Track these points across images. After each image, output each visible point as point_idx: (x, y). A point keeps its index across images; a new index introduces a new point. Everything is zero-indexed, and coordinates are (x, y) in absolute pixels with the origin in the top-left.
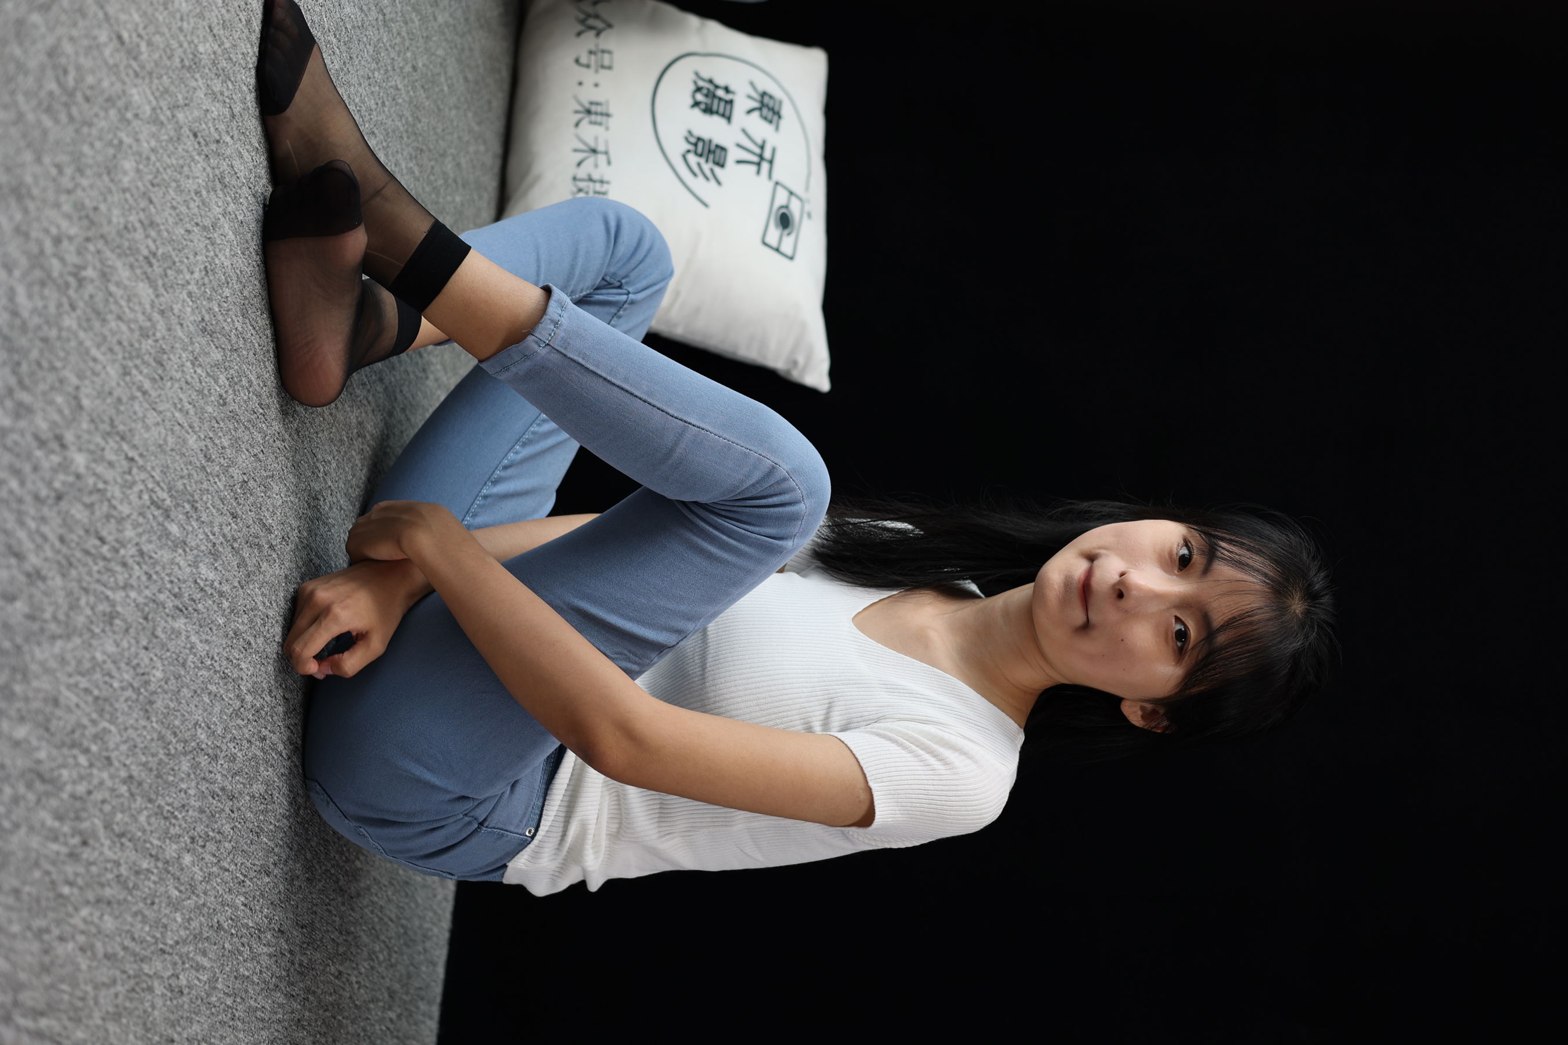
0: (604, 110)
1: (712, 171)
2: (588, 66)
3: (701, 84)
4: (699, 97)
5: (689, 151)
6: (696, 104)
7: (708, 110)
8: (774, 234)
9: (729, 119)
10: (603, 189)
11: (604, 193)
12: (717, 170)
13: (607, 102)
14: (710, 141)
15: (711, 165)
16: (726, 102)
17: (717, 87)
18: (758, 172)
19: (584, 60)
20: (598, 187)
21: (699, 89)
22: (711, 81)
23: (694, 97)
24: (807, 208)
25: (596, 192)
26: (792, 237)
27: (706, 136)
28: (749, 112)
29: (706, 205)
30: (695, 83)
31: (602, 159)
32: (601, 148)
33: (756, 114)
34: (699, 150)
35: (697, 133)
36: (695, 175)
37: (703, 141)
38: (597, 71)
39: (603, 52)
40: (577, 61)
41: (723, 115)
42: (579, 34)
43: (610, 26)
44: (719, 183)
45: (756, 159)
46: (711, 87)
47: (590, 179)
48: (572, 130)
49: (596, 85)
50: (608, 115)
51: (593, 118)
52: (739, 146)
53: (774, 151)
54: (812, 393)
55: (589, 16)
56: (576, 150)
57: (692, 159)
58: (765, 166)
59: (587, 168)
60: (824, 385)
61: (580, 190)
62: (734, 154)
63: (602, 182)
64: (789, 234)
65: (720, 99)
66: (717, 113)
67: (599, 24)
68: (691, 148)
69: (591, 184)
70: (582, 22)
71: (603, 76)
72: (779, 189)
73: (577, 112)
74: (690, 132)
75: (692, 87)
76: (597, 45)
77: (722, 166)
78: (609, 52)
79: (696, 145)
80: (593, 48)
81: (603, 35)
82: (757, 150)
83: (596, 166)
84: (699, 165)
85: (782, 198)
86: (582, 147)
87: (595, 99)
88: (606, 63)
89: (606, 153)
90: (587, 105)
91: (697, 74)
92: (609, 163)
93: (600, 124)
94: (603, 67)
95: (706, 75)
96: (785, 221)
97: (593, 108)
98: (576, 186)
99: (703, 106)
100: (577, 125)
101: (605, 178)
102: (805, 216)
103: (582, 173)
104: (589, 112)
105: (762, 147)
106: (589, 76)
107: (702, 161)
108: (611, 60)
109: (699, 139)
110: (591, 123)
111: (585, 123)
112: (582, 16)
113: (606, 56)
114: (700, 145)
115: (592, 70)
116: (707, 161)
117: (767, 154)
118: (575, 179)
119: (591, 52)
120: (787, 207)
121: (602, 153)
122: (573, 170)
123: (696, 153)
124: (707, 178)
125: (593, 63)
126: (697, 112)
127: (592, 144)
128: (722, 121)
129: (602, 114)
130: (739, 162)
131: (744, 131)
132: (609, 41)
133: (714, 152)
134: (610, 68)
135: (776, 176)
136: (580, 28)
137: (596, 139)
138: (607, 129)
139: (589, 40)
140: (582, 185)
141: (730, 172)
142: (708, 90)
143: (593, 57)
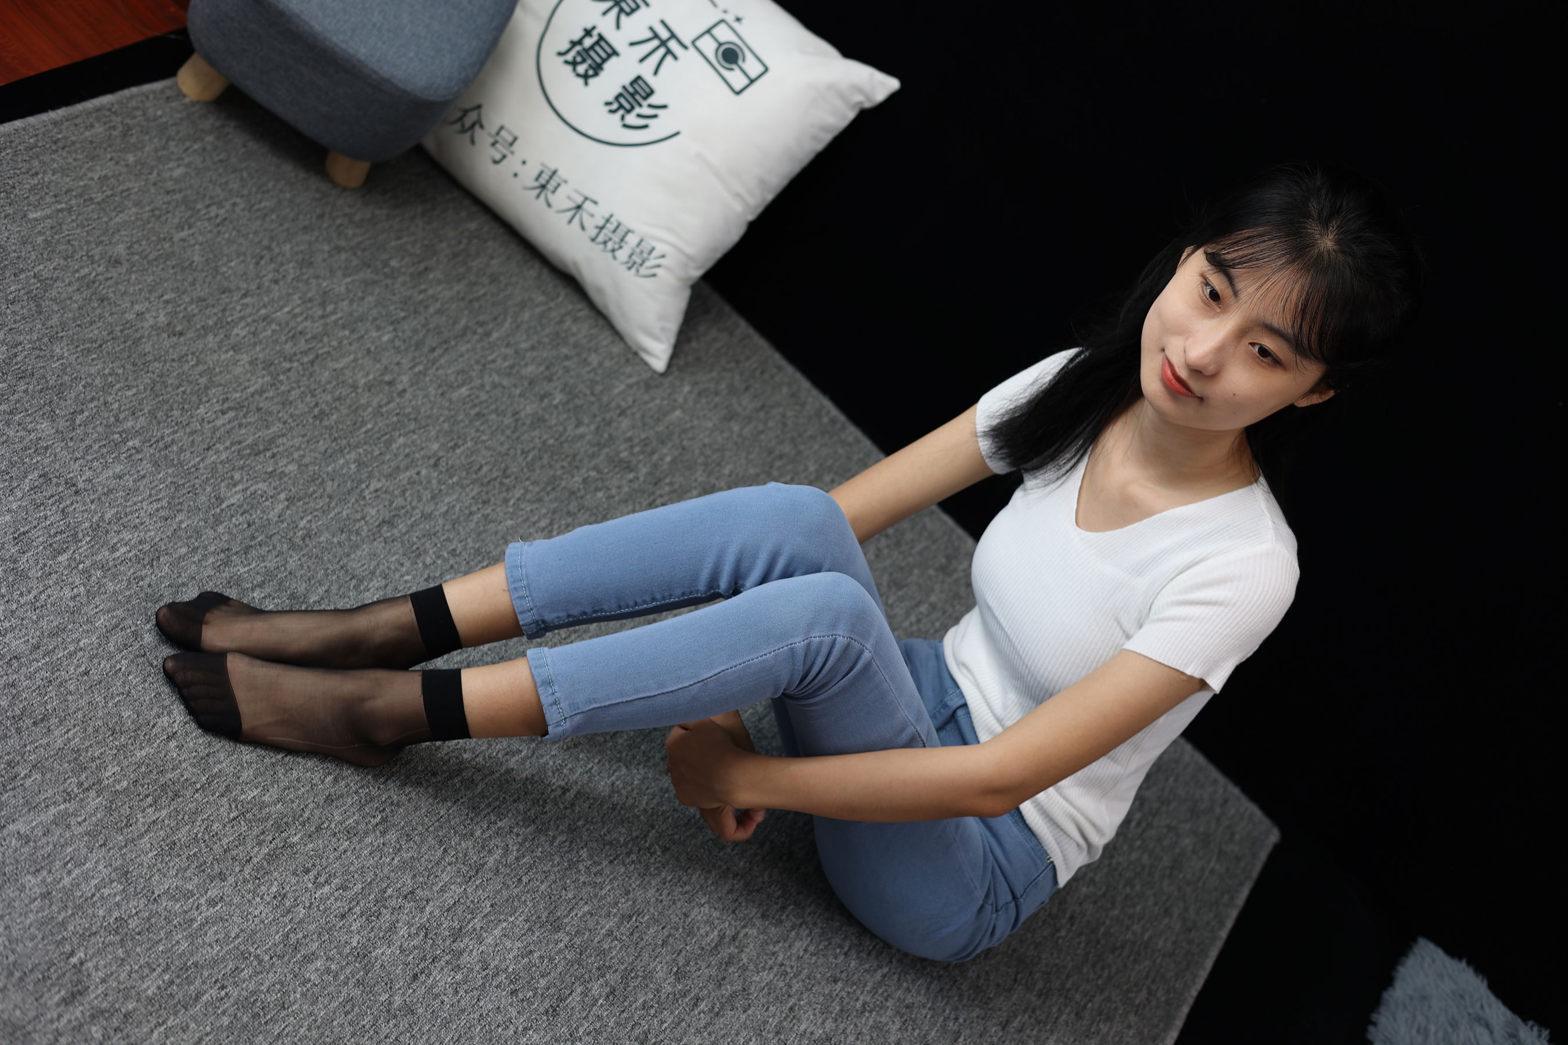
0: (550, 173)
1: (650, 106)
2: (504, 157)
3: (569, 57)
4: (581, 69)
5: (623, 118)
6: (586, 77)
7: (597, 69)
8: (737, 79)
9: (615, 53)
10: (615, 224)
11: (619, 225)
12: (653, 100)
13: (543, 165)
14: (624, 87)
15: (645, 103)
16: (597, 43)
17: (580, 42)
18: (675, 58)
19: (498, 157)
20: (611, 227)
21: (574, 64)
22: (574, 44)
23: (578, 75)
24: (730, 18)
25: (614, 231)
26: (748, 55)
27: (618, 90)
28: (618, 26)
29: (677, 133)
30: (567, 62)
31: (588, 205)
32: (579, 200)
33: (623, 17)
34: (628, 106)
35: (610, 98)
36: (646, 127)
37: (620, 95)
38: (512, 153)
39: (498, 133)
40: (496, 162)
41: (609, 56)
42: (473, 142)
43: (479, 107)
44: (664, 107)
45: (662, 51)
46: (578, 48)
47: (602, 228)
48: (551, 211)
49: (524, 163)
50: (554, 173)
51: (550, 187)
52: (642, 60)
53: (663, 22)
54: (893, 98)
55: (461, 119)
56: (570, 221)
57: (631, 119)
58: (673, 45)
59: (591, 224)
60: (893, 84)
61: (605, 243)
62: (646, 70)
63: (608, 221)
64: (744, 60)
65: (592, 47)
66: (604, 61)
67: (472, 117)
68: (621, 112)
69: (604, 231)
70: (463, 131)
71: (520, 150)
72: (699, 43)
73: (538, 196)
74: (608, 104)
75: (569, 68)
76: (490, 135)
77: (652, 92)
78: (502, 128)
79: (621, 106)
80: (491, 140)
81: (484, 122)
82: (655, 43)
83: (592, 216)
84: (639, 116)
85: (708, 45)
86: (570, 214)
87: (535, 174)
88: (510, 139)
89: (586, 199)
90: (537, 184)
91: (560, 54)
92: (595, 203)
93: (559, 185)
94: (511, 144)
95: (566, 46)
96: (730, 56)
97: (542, 181)
98: (599, 243)
99: (591, 72)
100: (549, 205)
101: (607, 215)
102: (736, 25)
103: (593, 232)
104: (543, 187)
105: (656, 36)
106: (512, 163)
107: (638, 110)
108: (510, 132)
109: (617, 98)
110: (554, 192)
111: (552, 198)
112: (458, 126)
113: (503, 133)
114: (622, 100)
115: (509, 156)
116: (640, 105)
117: (664, 34)
118: (593, 240)
119: (494, 144)
120: (720, 44)
121: (584, 202)
122: (585, 237)
123: (628, 111)
124: (655, 116)
125: (505, 151)
126: (592, 81)
127: (572, 205)
128: (614, 60)
129: (551, 177)
130: (656, 72)
131: (632, 44)
132: (493, 120)
133: (637, 92)
134: (515, 139)
135: (687, 41)
136: (468, 135)
137: (569, 198)
138: (566, 182)
139: (483, 138)
140: (601, 238)
141: (663, 88)
142: (578, 53)
143: (498, 146)
